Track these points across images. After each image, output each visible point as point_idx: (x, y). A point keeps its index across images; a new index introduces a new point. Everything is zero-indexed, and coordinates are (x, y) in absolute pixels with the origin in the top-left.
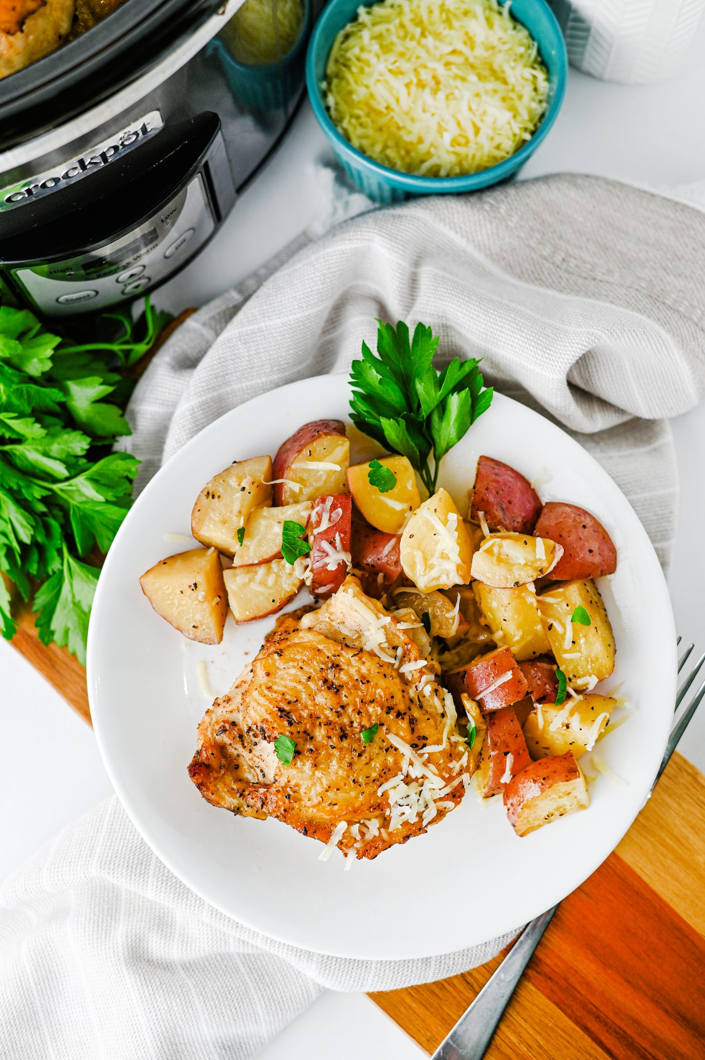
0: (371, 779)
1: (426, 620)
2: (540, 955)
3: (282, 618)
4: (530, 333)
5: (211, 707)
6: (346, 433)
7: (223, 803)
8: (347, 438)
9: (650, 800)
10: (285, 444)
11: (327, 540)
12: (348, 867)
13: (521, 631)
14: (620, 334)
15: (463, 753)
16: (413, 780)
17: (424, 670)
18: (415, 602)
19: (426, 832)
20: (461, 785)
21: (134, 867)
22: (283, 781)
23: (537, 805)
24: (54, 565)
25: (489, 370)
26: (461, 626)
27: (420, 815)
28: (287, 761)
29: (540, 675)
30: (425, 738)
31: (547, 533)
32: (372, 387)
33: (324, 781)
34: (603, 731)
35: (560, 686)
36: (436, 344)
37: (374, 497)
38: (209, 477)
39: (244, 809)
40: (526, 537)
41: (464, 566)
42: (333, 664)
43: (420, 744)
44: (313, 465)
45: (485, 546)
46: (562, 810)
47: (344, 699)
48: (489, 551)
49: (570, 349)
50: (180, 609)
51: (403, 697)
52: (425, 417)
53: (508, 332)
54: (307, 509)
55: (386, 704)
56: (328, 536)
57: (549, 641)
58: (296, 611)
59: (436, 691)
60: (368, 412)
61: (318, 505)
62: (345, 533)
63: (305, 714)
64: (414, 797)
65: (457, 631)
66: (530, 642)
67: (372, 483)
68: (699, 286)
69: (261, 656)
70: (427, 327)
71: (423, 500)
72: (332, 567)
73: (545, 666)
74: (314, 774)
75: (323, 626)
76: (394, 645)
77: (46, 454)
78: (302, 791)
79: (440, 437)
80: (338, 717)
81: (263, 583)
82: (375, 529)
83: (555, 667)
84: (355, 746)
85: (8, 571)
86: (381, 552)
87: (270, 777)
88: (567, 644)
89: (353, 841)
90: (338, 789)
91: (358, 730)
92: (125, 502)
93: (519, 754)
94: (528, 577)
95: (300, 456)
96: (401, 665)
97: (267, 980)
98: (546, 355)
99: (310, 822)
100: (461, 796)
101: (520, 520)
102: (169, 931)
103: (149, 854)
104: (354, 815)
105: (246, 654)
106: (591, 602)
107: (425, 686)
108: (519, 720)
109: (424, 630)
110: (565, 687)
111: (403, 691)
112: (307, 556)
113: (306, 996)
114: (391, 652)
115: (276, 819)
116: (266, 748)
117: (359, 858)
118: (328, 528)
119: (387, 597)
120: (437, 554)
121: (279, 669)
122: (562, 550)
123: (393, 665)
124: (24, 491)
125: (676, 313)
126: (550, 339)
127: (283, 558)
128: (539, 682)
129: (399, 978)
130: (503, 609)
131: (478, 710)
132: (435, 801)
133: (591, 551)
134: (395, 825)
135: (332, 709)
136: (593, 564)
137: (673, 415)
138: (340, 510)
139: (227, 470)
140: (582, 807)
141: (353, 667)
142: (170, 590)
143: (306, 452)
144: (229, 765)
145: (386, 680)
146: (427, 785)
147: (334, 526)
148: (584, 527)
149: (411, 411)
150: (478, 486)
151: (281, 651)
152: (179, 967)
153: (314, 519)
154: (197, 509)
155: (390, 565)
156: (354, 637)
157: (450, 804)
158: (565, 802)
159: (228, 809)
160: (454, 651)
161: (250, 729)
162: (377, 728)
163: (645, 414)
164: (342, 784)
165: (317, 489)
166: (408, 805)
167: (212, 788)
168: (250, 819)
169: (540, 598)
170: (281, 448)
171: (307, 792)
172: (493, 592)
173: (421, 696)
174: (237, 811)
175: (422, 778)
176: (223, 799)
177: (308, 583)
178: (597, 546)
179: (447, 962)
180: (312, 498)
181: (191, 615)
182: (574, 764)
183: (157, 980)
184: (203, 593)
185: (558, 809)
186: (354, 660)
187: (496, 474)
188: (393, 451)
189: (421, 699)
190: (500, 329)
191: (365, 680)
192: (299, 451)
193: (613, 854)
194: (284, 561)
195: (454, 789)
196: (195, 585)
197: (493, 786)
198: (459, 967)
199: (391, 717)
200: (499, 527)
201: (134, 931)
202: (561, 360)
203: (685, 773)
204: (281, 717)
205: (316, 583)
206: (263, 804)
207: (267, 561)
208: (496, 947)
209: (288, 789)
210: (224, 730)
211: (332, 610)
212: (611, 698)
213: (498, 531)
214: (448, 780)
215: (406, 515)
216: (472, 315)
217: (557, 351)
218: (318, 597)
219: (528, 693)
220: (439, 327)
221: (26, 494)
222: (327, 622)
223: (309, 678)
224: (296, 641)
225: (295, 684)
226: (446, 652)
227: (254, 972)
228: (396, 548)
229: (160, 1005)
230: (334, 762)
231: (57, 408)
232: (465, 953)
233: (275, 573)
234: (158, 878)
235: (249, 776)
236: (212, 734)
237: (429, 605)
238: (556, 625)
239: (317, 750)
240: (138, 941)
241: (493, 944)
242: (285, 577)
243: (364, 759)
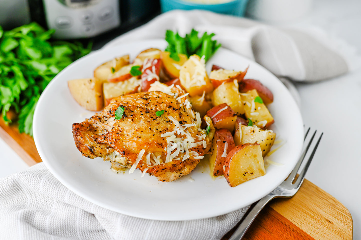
0: (159, 130)
11: (149, 70)
13: (232, 102)
15: (203, 134)
16: (179, 136)
22: (116, 127)
23: (239, 161)
28: (119, 119)
30: (186, 122)
33: (136, 127)
43: (183, 123)
46: (251, 171)
47: (150, 101)
50: (82, 95)
51: (177, 105)
55: (168, 105)
57: (244, 109)
59: (192, 109)
63: (131, 106)
64: (179, 144)
72: (150, 80)
73: (243, 119)
74: (132, 124)
78: (125, 131)
80: (146, 106)
81: (120, 87)
84: (153, 116)
88: (253, 110)
90: (142, 131)
91: (154, 111)
93: (231, 144)
96: (177, 98)
99: (127, 149)
104: (149, 146)
107: (187, 103)
108: (231, 133)
116: (111, 121)
120: (196, 73)
131: (211, 122)
132: (189, 150)
134: (168, 160)
135: (143, 104)
144: (92, 129)
145: (170, 99)
146: (186, 140)
154: (98, 68)
158: (253, 163)
162: (163, 112)
164: (145, 129)
169: (240, 93)
171: (127, 131)
175: (184, 136)
181: (87, 97)
184: (94, 85)
185: (250, 168)
186: (156, 93)
189: (185, 108)
191: (160, 98)
195: (199, 146)
196: (91, 80)
199: (171, 110)
206: (105, 137)
207: (123, 80)
209: (119, 131)
210: (93, 117)
214: (196, 141)
223: (135, 98)
225: (128, 100)
230: (142, 121)
235: (100, 133)
238: (248, 104)
239: (134, 115)
243: (156, 122)
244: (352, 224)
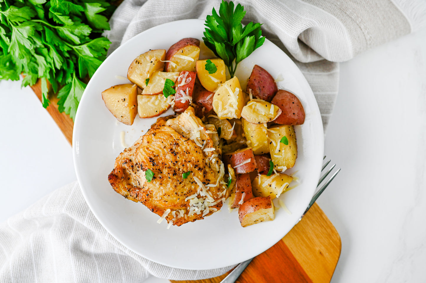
0: (184, 194)
1: (219, 131)
2: (244, 276)
3: (160, 119)
4: (285, 16)
5: (123, 152)
6: (200, 45)
7: (120, 193)
8: (199, 48)
9: (300, 222)
10: (173, 45)
11: (183, 90)
12: (168, 228)
13: (258, 142)
14: (324, 23)
15: (224, 189)
16: (201, 197)
17: (214, 152)
18: (216, 122)
19: (204, 219)
20: (221, 202)
21: (80, 212)
22: (146, 188)
23: (251, 216)
24: (69, 80)
25: (266, 29)
26: (233, 136)
27: (202, 212)
28: (149, 180)
29: (263, 162)
30: (209, 180)
31: (277, 103)
32: (214, 28)
33: (164, 191)
34: (285, 190)
35: (270, 168)
36: (244, 14)
37: (206, 75)
38: (139, 54)
39: (129, 196)
40: (267, 103)
41: (239, 111)
42: (176, 143)
43: (207, 182)
44: (183, 57)
45: (249, 104)
46: (262, 220)
47: (178, 158)
48: (251, 107)
49: (301, 26)
50: (117, 108)
51: (203, 162)
52: (234, 45)
53: (276, 14)
54: (177, 75)
55: (195, 164)
56: (184, 88)
57: (269, 149)
58: (166, 117)
59: (217, 162)
60: (210, 38)
61: (182, 74)
62: (191, 88)
63: (160, 162)
64: (200, 204)
65: (231, 138)
66: (261, 147)
67: (206, 69)
68: (362, 8)
69: (147, 134)
70: (242, 6)
71: (227, 80)
72: (183, 102)
73: (266, 158)
74: (160, 187)
75: (175, 126)
76: (203, 139)
77: (72, 33)
78: (154, 194)
79: (239, 54)
80: (174, 166)
81: (153, 103)
82: (204, 88)
83: (270, 160)
84: (179, 179)
85: (49, 79)
86: (206, 99)
87: (142, 185)
89: (172, 217)
90: (169, 196)
91: (181, 173)
92: (102, 58)
93: (248, 193)
94: (265, 120)
95: (178, 52)
96: (204, 148)
97: (129, 267)
98: (290, 27)
99: (155, 207)
100: (221, 207)
101: (266, 95)
102: (91, 240)
103: (88, 208)
104: (174, 207)
105: (142, 131)
106: (290, 135)
107: (213, 159)
108: (250, 179)
109: (217, 135)
110: (273, 169)
111: (203, 160)
112: (174, 95)
113: (144, 276)
114: (201, 142)
115: (141, 203)
116: (142, 173)
117: (174, 225)
118: (184, 85)
119: (205, 118)
120: (228, 104)
121: (154, 141)
122: (281, 112)
123: (201, 148)
124: (60, 47)
125: (350, 18)
126: (293, 20)
127: (163, 94)
128: (262, 165)
129: (182, 276)
130: (252, 132)
131: (234, 173)
132: (209, 207)
133: (294, 114)
134: (191, 214)
135: (172, 162)
136: (294, 119)
137: (341, 61)
138: (190, 78)
139: (147, 53)
140: (271, 220)
141: (184, 146)
142: (114, 100)
143: (181, 51)
144: (126, 177)
145: (197, 153)
146: (207, 200)
147: (187, 84)
148: (293, 103)
149: (229, 41)
150: (251, 78)
151: (156, 133)
152: (93, 255)
153: (179, 80)
154: (131, 67)
155: (208, 105)
156: (187, 133)
157: (215, 209)
158: (264, 216)
159: (122, 195)
160: (229, 145)
161: (137, 164)
162: (189, 173)
163: (329, 59)
164: (171, 194)
165: (183, 67)
166: (197, 207)
167: (117, 185)
168: (131, 201)
169: (269, 130)
170: (171, 47)
171: (156, 195)
172: (249, 124)
173: (211, 162)
174: (126, 197)
175: (205, 197)
176: (121, 191)
177: (172, 106)
178: (297, 112)
179: (203, 273)
180: (180, 71)
181: (121, 111)
182: (270, 202)
183: (83, 259)
184: (127, 103)
185: (260, 219)
186: (185, 143)
187: (260, 74)
188: (218, 56)
189: (210, 164)
190: (273, 12)
191: (188, 152)
192: (178, 50)
193: (281, 240)
194: (163, 96)
195: (218, 204)
196: (124, 99)
197: (235, 204)
198: (208, 276)
199: (196, 169)
200: (257, 97)
201: (77, 238)
202: (296, 30)
203: (317, 212)
204: (150, 161)
205: (176, 107)
206: (137, 196)
207: (157, 94)
208: (225, 270)
209: (148, 192)
210: (126, 162)
211: (180, 120)
212: (291, 177)
213: (256, 98)
214: (216, 200)
215: (219, 85)
216: (262, 4)
217: (295, 26)
218: (176, 112)
219: (256, 169)
220: (248, 6)
221: (61, 48)
222: (177, 124)
223: (165, 147)
224: (163, 130)
225: (158, 149)
226: (226, 145)
227: (124, 262)
228: (212, 98)
229: (82, 270)
230: (169, 184)
231: (80, 14)
232: (211, 271)
233: (159, 100)
234: (89, 218)
235: (133, 183)
236: (121, 163)
237: (222, 125)
238: (273, 142)
239: (163, 178)
240: (78, 242)
241: (224, 269)
242: (163, 102)
243: (182, 185)
244: (339, 258)
